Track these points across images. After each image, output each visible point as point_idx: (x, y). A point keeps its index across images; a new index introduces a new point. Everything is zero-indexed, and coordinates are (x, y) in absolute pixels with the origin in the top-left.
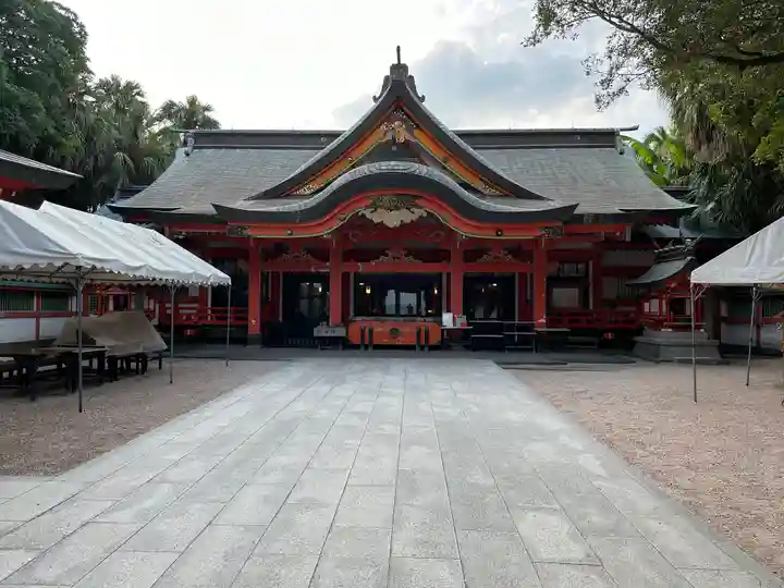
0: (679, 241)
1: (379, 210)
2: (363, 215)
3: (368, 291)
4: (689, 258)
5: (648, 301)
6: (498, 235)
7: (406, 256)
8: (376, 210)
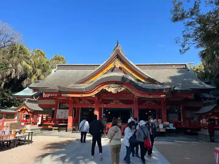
0: (210, 99)
1: (110, 88)
2: (105, 89)
3: (109, 113)
4: (215, 105)
5: (202, 119)
6: (149, 96)
7: (119, 102)
8: (109, 87)
